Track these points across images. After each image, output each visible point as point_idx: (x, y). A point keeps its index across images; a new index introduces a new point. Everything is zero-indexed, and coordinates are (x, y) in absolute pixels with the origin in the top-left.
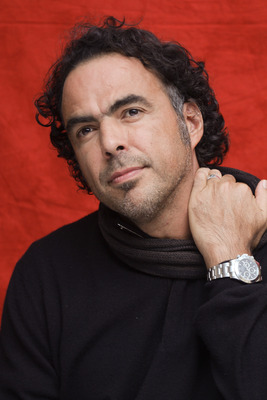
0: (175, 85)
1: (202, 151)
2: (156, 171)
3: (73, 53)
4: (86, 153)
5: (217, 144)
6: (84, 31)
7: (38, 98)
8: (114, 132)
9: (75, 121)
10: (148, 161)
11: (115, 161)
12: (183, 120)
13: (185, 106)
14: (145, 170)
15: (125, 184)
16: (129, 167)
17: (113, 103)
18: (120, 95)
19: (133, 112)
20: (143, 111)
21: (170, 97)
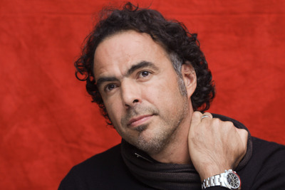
0: (176, 52)
1: (196, 98)
2: (162, 118)
3: (101, 31)
4: (112, 104)
5: (207, 93)
6: (110, 13)
7: (76, 60)
8: (131, 89)
9: (103, 80)
10: (156, 111)
11: (132, 111)
12: (182, 78)
13: (183, 67)
14: (154, 117)
15: (139, 127)
16: (142, 115)
17: (130, 68)
18: (136, 62)
19: (145, 73)
20: (152, 73)
21: (172, 61)
